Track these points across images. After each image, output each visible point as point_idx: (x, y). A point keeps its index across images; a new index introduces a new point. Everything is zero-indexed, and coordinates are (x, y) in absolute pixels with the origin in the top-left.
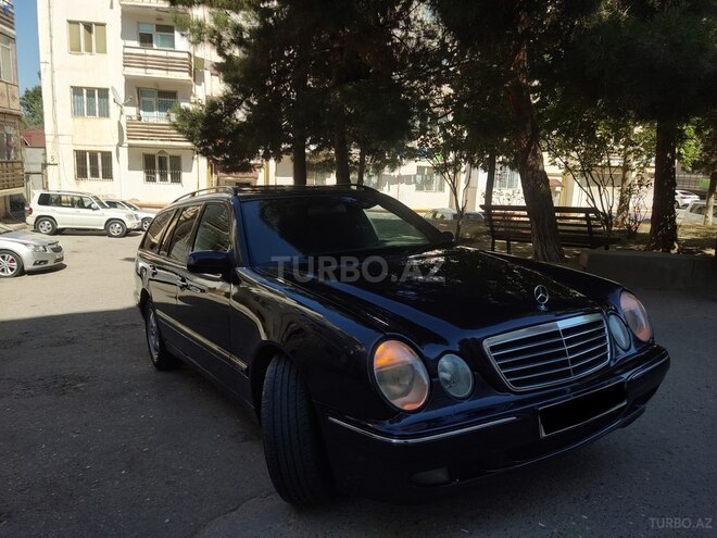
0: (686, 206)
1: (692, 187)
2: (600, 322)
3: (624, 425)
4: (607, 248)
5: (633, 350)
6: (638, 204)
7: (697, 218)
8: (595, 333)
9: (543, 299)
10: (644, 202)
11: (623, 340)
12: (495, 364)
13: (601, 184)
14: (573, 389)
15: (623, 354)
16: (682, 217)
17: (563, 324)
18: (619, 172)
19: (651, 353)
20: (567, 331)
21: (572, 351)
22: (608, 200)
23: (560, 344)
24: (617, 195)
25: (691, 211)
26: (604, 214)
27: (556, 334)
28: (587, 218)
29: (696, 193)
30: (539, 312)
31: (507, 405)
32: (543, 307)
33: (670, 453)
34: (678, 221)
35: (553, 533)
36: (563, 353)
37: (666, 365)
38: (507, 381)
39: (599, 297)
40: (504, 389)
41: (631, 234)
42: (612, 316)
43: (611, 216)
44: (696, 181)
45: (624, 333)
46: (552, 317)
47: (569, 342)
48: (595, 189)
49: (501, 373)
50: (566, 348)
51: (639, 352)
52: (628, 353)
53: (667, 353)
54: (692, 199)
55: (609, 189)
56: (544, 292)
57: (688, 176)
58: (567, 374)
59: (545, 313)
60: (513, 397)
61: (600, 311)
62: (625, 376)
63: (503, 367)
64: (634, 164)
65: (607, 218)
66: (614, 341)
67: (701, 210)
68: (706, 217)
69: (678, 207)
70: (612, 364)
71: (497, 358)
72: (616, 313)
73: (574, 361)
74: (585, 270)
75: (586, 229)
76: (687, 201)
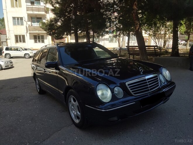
0: (182, 44)
1: (183, 39)
2: (157, 76)
3: (164, 103)
4: (160, 56)
5: (166, 83)
6: (168, 44)
7: (184, 47)
8: (156, 79)
9: (141, 71)
10: (170, 43)
11: (163, 80)
12: (129, 89)
13: (158, 39)
14: (150, 94)
15: (163, 84)
16: (180, 47)
17: (147, 77)
18: (164, 35)
19: (171, 84)
20: (148, 79)
21: (149, 84)
22: (160, 43)
23: (146, 83)
24: (163, 42)
25: (183, 45)
26: (159, 47)
27: (145, 80)
28: (155, 48)
29: (184, 40)
30: (141, 74)
31: (132, 99)
32: (142, 73)
33: (176, 110)
34: (179, 48)
35: (144, 133)
36: (147, 85)
37: (175, 87)
38: (132, 93)
39: (157, 69)
40: (132, 95)
41: (167, 52)
42: (160, 75)
43: (161, 48)
44: (184, 37)
45: (163, 79)
46: (144, 75)
47: (149, 82)
48: (157, 40)
49: (131, 91)
50: (148, 84)
51: (167, 83)
52: (164, 84)
53: (175, 84)
54: (183, 42)
55: (161, 40)
56: (142, 69)
57: (182, 36)
58: (148, 90)
59: (142, 74)
60: (134, 97)
61: (157, 73)
62: (164, 90)
63: (131, 89)
64: (167, 33)
65: (160, 48)
66: (161, 81)
67: (185, 45)
68: (187, 47)
69: (180, 44)
70: (160, 87)
71: (130, 87)
72: (161, 73)
73: (150, 87)
74: (154, 62)
75: (154, 51)
76: (182, 43)
